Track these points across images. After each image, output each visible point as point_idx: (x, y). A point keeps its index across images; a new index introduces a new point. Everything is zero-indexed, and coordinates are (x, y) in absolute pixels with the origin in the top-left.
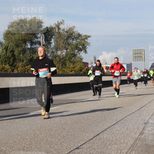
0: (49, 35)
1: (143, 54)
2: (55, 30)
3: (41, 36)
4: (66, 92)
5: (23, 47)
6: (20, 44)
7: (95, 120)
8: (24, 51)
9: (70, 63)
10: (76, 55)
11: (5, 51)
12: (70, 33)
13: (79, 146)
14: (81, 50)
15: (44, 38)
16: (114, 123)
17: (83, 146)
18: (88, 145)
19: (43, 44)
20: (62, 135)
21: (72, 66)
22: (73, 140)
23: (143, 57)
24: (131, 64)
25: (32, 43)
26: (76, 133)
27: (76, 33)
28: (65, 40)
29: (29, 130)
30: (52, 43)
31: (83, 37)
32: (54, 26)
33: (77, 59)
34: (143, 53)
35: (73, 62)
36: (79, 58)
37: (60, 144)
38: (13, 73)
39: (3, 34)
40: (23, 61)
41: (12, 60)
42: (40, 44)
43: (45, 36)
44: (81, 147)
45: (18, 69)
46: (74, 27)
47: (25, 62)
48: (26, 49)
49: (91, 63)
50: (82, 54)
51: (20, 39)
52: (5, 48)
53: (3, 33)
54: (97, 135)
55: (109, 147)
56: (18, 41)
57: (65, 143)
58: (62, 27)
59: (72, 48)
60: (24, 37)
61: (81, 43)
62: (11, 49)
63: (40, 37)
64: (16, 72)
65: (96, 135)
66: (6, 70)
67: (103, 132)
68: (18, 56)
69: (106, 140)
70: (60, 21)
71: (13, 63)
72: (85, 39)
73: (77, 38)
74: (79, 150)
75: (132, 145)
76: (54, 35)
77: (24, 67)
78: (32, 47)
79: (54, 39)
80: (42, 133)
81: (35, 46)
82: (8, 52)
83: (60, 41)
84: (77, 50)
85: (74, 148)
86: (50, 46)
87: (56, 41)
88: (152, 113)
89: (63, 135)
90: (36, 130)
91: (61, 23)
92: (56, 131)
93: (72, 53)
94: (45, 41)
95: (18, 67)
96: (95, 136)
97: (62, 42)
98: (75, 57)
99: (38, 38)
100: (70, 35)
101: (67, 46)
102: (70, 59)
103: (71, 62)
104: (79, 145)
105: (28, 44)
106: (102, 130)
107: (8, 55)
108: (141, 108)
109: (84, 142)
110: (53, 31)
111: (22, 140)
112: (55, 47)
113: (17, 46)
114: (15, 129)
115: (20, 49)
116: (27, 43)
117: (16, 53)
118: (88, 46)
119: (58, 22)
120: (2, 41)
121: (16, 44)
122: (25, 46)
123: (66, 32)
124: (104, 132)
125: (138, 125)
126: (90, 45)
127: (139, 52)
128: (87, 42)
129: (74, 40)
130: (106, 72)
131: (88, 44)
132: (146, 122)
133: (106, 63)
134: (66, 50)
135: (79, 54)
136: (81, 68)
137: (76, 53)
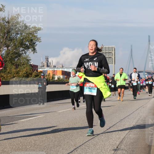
1: (112, 54)
7: (46, 146)
10: (21, 54)
14: (29, 48)
16: (72, 149)
21: (14, 70)
23: (114, 58)
28: (5, 34)
33: (22, 60)
35: (16, 65)
36: (25, 58)
49: (42, 67)
50: (29, 53)
59: (15, 45)
61: (29, 38)
72: (34, 33)
84: (23, 47)
88: (124, 136)
91: (1, 10)
98: (19, 57)
100: (12, 27)
101: (8, 43)
102: (12, 60)
103: (13, 64)
108: (109, 128)
118: (37, 43)
123: (7, 22)
125: (104, 152)
126: (41, 41)
127: (108, 52)
128: (35, 37)
129: (19, 34)
130: (62, 79)
131: (38, 39)
132: (116, 148)
133: (62, 65)
134: (7, 48)
135: (25, 54)
136: (27, 72)
137: (20, 52)
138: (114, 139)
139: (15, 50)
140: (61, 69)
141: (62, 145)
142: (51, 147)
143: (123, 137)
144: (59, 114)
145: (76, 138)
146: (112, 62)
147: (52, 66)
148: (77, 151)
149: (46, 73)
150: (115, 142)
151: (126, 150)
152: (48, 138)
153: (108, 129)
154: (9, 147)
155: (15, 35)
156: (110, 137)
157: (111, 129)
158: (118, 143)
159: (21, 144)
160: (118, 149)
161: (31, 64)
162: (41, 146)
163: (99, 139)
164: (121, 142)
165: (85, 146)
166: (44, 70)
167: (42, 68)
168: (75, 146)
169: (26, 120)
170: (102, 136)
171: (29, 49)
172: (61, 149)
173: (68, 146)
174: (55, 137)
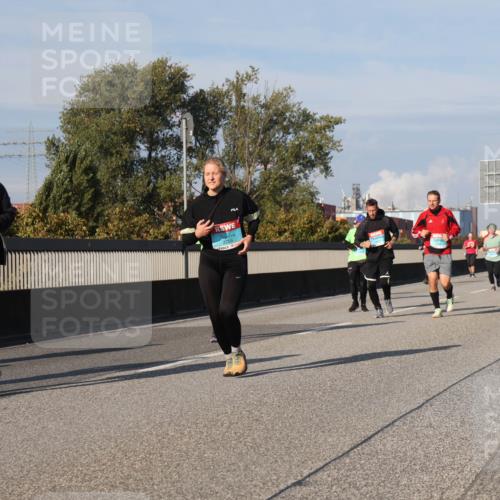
0: (210, 116)
2: (226, 101)
3: (184, 121)
4: (262, 301)
5: (126, 156)
6: (114, 146)
8: (128, 169)
9: (277, 206)
10: (296, 180)
11: (65, 168)
12: (277, 110)
13: (305, 475)
14: (313, 166)
15: (192, 125)
17: (319, 474)
18: (335, 473)
19: (189, 145)
20: (249, 439)
21: (282, 216)
22: (286, 458)
24: (477, 209)
25: (153, 144)
26: (294, 434)
27: (295, 109)
28: (258, 134)
29: (144, 421)
30: (217, 142)
31: (318, 124)
32: (225, 88)
33: (298, 193)
35: (286, 205)
36: (306, 189)
37: (242, 468)
38: (92, 238)
39: (61, 115)
40: (124, 200)
41: (88, 196)
42: (178, 144)
43: (197, 121)
44: (310, 479)
45: (107, 226)
46: (290, 89)
47: (130, 203)
48: (132, 163)
49: (345, 208)
50: (315, 178)
51: (115, 129)
52: (67, 157)
53: (62, 110)
54: (364, 441)
55: (404, 481)
56: (108, 137)
57: (261, 466)
58: (250, 89)
59: (281, 160)
60: (128, 123)
61: (313, 142)
62: (87, 162)
63: (180, 122)
64: (100, 235)
65: (359, 440)
66: (71, 230)
67: (382, 430)
68: (109, 183)
69: (394, 458)
70: (244, 70)
71: (92, 208)
72: (325, 129)
73: (298, 127)
74: (305, 490)
75: (478, 476)
76: (224, 117)
77: (129, 219)
78: (153, 154)
79: (224, 130)
80: (186, 433)
81: (163, 153)
82: (78, 171)
83: (245, 135)
84: (300, 164)
85: (289, 483)
86: (212, 152)
87: (232, 137)
89: (254, 439)
90: (166, 425)
91: (249, 78)
92: (229, 427)
93: (281, 175)
94: (194, 134)
95: (109, 220)
96: (358, 445)
97: (249, 137)
98: (293, 186)
99: (173, 126)
100: (275, 118)
101: (265, 153)
102: (276, 191)
103: (278, 203)
104: (306, 472)
105: (142, 146)
106: (381, 424)
107: (75, 182)
109: (321, 464)
110: (223, 102)
111: (119, 455)
112: (227, 154)
113: (106, 152)
114: (98, 419)
115: (115, 162)
116: (138, 144)
117: (102, 175)
118: (333, 153)
119: (238, 74)
120: (57, 137)
121: (101, 147)
122: (131, 152)
123: (262, 107)
124: (386, 430)
126: (341, 150)
128: (330, 139)
129: (289, 134)
131: (335, 144)
133: (393, 206)
134: (263, 166)
135: (306, 179)
136: (311, 222)
137: (294, 176)
139: (282, 171)
155: (281, 135)
161: (320, 202)
166: (349, 216)
167: (345, 213)
171: (315, 169)
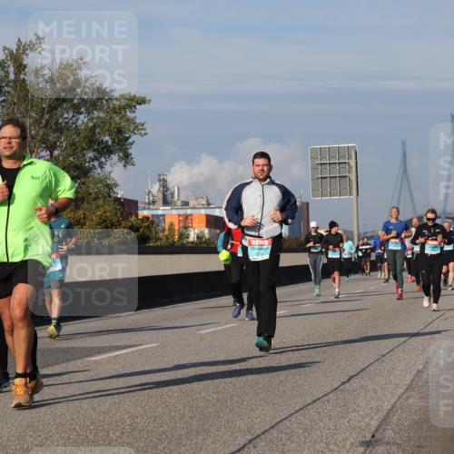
1: (350, 167)
7: (164, 432)
10: (90, 169)
16: (242, 441)
23: (353, 178)
24: (308, 204)
28: (43, 114)
31: (117, 103)
33: (92, 186)
34: (352, 163)
36: (101, 181)
49: (149, 204)
59: (71, 146)
72: (124, 109)
73: (92, 105)
83: (26, 114)
84: (94, 150)
88: (392, 402)
93: (72, 162)
97: (31, 118)
98: (85, 177)
101: (51, 137)
108: (349, 380)
118: (134, 138)
125: (336, 448)
126: (146, 134)
127: (337, 161)
128: (131, 121)
129: (81, 113)
130: (209, 239)
131: (137, 127)
132: (368, 437)
133: (208, 200)
134: (48, 153)
135: (102, 168)
137: (87, 165)
138: (361, 413)
139: (71, 159)
140: (203, 212)
141: (211, 429)
142: (181, 436)
143: (390, 407)
144: (201, 340)
145: (252, 409)
146: (351, 188)
147: (179, 203)
148: (255, 447)
149: (160, 221)
150: (367, 420)
151: (401, 444)
152: (170, 410)
153: (343, 383)
154: (58, 435)
155: (71, 116)
156: (351, 405)
157: (352, 381)
158: (374, 423)
159: (92, 427)
160: (376, 441)
161: (119, 196)
162: (152, 432)
163: (320, 410)
164: (385, 421)
165: (278, 431)
166: (155, 212)
167: (149, 209)
168: (250, 431)
169: (105, 356)
170: (328, 401)
171: (112, 156)
172: (209, 441)
173: (229, 434)
174: (192, 407)
